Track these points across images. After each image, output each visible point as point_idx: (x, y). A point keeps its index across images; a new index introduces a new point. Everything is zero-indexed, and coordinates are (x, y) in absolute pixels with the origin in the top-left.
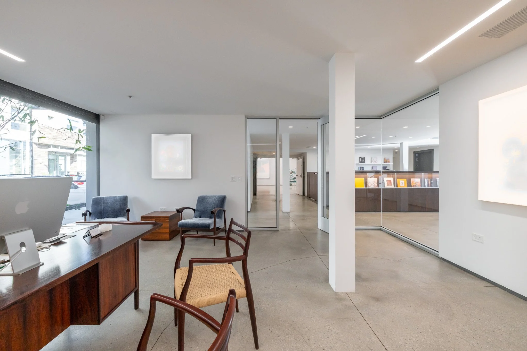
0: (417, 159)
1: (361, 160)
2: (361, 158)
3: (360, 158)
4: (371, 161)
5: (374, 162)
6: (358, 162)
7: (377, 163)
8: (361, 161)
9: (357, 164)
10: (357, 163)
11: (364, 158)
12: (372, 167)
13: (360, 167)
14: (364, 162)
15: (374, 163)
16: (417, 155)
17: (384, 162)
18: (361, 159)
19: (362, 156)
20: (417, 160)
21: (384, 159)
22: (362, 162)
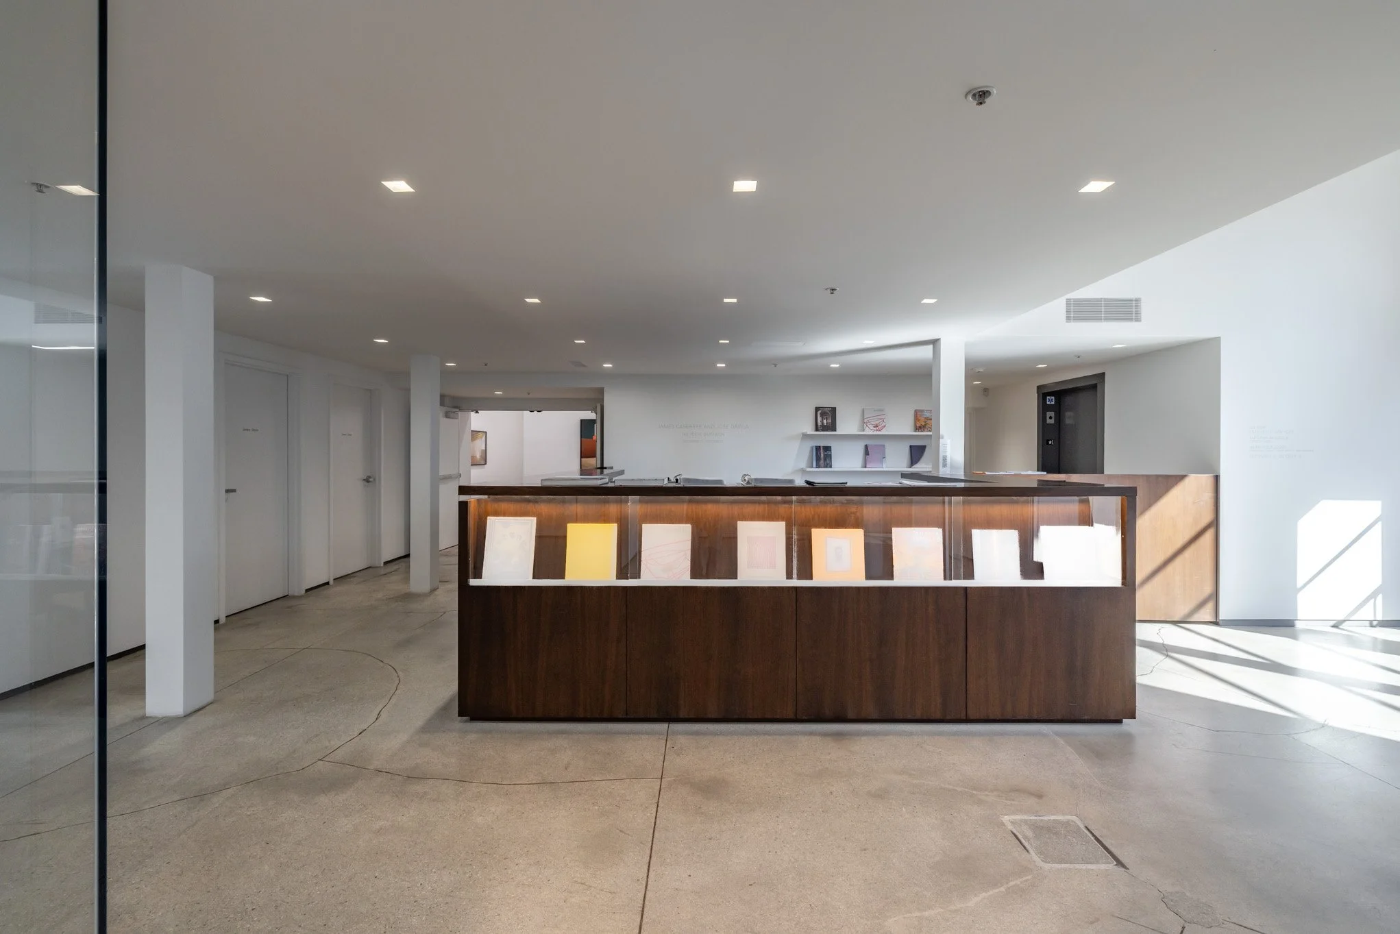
0: (1049, 414)
1: (819, 419)
2: (819, 412)
3: (817, 409)
4: (863, 424)
5: (871, 427)
6: (810, 430)
7: (883, 432)
8: (822, 422)
9: (805, 436)
10: (804, 431)
11: (834, 410)
12: (866, 447)
13: (818, 448)
14: (832, 427)
15: (871, 433)
16: (1051, 401)
17: (917, 428)
18: (822, 415)
19: (826, 402)
20: (1052, 421)
21: (917, 414)
22: (825, 428)
